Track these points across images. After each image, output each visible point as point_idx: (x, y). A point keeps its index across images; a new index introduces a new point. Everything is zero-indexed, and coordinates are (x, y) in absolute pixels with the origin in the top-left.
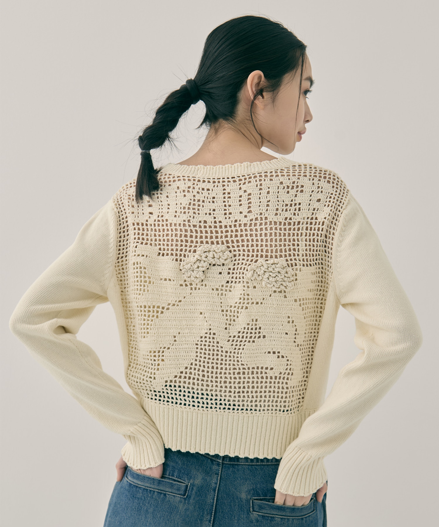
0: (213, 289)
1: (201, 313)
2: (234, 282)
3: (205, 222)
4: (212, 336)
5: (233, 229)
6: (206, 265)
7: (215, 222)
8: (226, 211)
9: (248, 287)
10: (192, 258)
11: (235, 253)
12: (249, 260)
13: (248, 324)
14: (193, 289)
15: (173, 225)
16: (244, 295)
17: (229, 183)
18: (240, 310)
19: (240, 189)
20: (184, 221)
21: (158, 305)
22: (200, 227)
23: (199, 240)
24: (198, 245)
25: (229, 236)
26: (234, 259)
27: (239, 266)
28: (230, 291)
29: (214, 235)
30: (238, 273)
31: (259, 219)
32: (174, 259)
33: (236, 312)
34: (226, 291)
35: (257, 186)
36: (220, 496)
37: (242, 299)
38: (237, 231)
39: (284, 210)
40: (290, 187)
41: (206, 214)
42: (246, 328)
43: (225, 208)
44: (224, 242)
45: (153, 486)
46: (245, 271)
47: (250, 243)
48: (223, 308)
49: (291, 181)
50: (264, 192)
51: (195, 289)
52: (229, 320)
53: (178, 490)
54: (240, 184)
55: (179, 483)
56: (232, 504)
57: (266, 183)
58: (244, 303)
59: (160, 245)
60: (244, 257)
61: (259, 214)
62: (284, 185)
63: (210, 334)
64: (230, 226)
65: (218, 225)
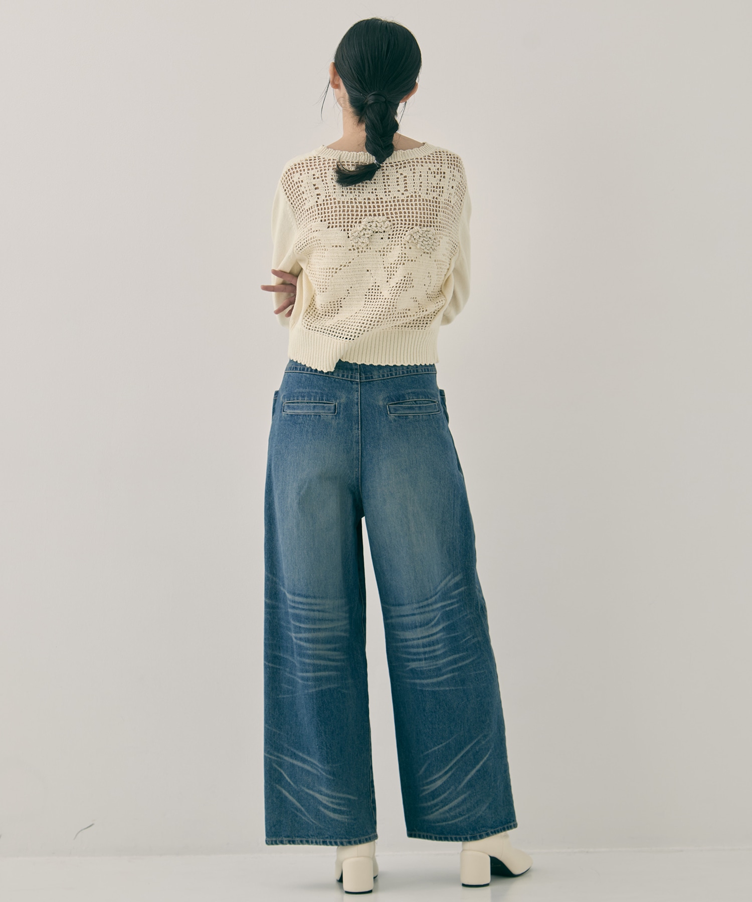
0: (376, 251)
1: (368, 271)
2: (393, 245)
3: (369, 199)
4: (377, 288)
5: (393, 204)
6: (370, 232)
7: (377, 199)
8: (386, 190)
9: (405, 248)
10: (358, 228)
11: (394, 222)
12: (406, 228)
13: (405, 277)
14: (360, 252)
15: (341, 202)
16: (402, 254)
17: (387, 168)
18: (398, 266)
19: (397, 172)
20: (351, 199)
21: (333, 267)
22: (365, 203)
23: (363, 213)
24: (363, 217)
25: (389, 209)
26: (393, 227)
27: (398, 232)
28: (390, 252)
29: (376, 209)
30: (397, 238)
31: (414, 196)
32: (343, 230)
33: (395, 267)
34: (387, 252)
35: (411, 170)
36: (362, 407)
37: (400, 257)
38: (395, 205)
39: (432, 190)
40: (436, 173)
41: (369, 193)
42: (403, 280)
43: (385, 187)
44: (385, 214)
45: (309, 411)
46: (403, 236)
47: (407, 215)
48: (384, 266)
49: (436, 168)
50: (417, 175)
51: (362, 252)
52: (390, 275)
53: (329, 410)
54: (397, 169)
55: (329, 405)
56: (373, 412)
57: (418, 168)
58: (401, 261)
59: (329, 220)
60: (402, 225)
61: (414, 192)
62: (432, 171)
63: (376, 286)
64: (390, 202)
65: (380, 201)
